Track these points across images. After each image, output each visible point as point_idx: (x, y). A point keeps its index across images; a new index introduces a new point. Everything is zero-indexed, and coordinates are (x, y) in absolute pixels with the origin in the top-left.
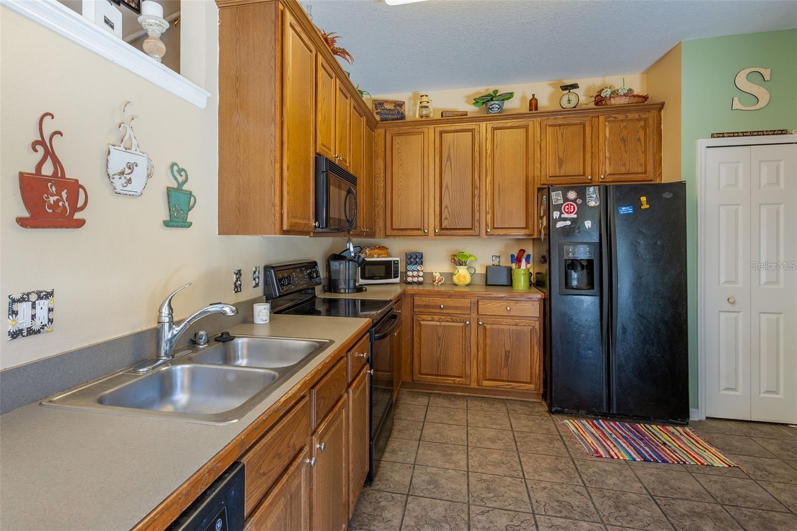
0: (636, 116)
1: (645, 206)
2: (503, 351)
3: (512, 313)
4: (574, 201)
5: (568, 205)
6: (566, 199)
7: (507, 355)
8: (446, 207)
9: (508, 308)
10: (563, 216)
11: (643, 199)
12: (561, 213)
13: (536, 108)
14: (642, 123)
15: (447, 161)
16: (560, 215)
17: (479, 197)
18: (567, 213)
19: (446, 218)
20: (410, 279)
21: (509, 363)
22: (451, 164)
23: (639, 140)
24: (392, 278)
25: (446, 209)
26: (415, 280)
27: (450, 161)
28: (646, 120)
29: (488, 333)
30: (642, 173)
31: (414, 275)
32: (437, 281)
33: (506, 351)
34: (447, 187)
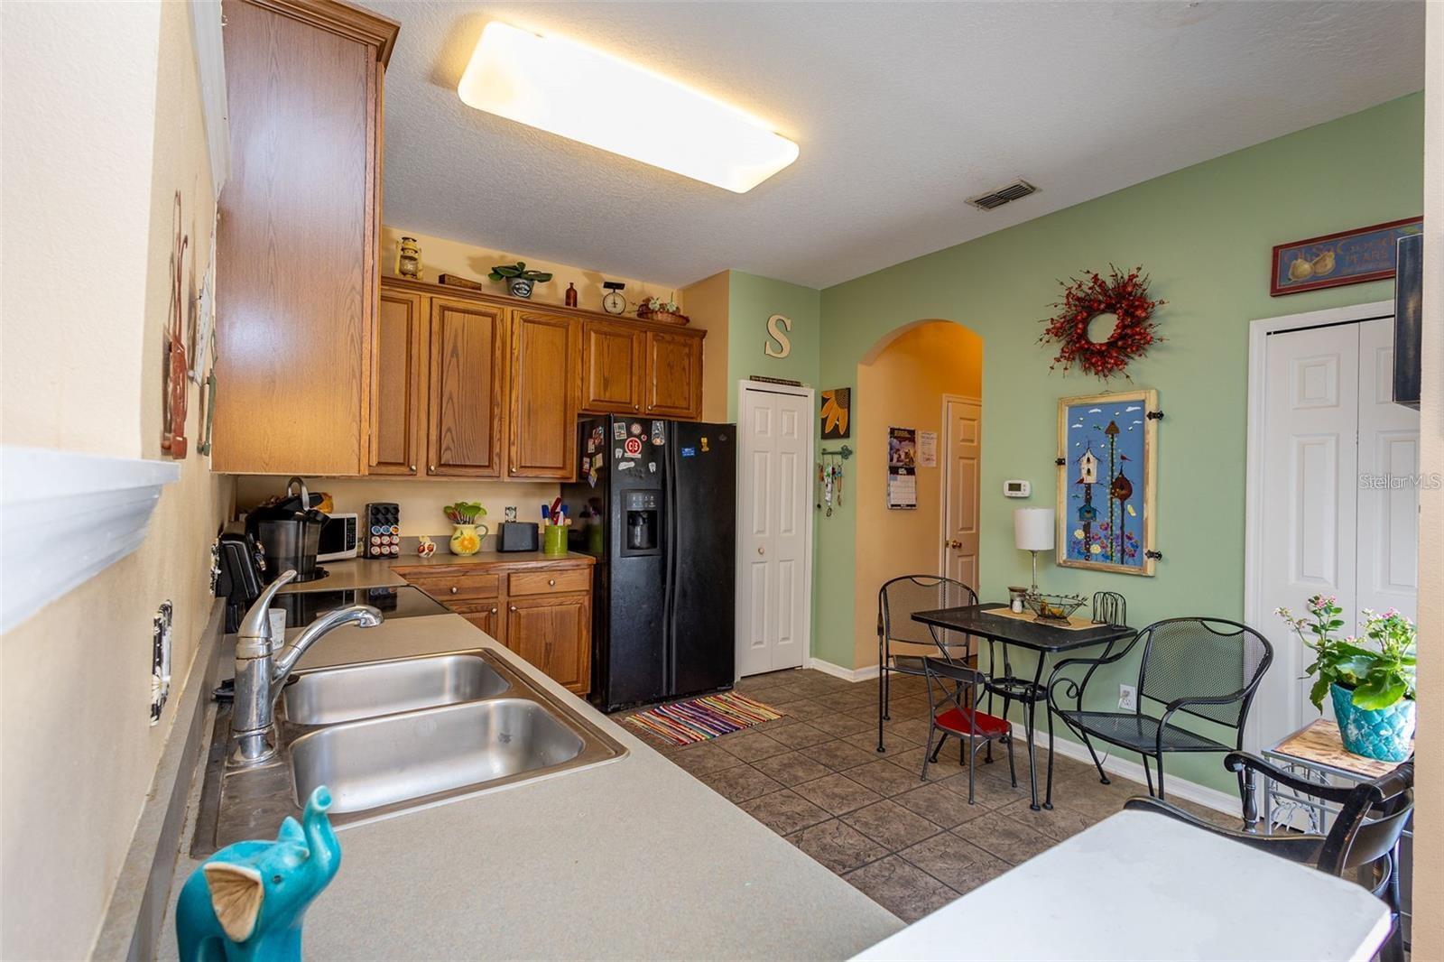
0: (682, 340)
1: (706, 449)
2: (543, 644)
3: (555, 589)
4: (638, 436)
5: (631, 441)
6: (630, 434)
7: (548, 647)
8: (449, 430)
9: (552, 582)
10: (626, 455)
11: (704, 440)
12: (625, 451)
13: (575, 305)
14: (687, 350)
15: (452, 356)
16: (623, 455)
17: (501, 419)
18: (631, 451)
19: (448, 448)
20: (376, 550)
21: (550, 660)
22: (458, 362)
23: (684, 369)
24: (343, 550)
25: (449, 433)
26: (386, 550)
27: (457, 357)
28: (690, 346)
29: (523, 621)
30: (686, 409)
31: (384, 542)
32: (426, 551)
33: (546, 644)
34: (451, 398)
